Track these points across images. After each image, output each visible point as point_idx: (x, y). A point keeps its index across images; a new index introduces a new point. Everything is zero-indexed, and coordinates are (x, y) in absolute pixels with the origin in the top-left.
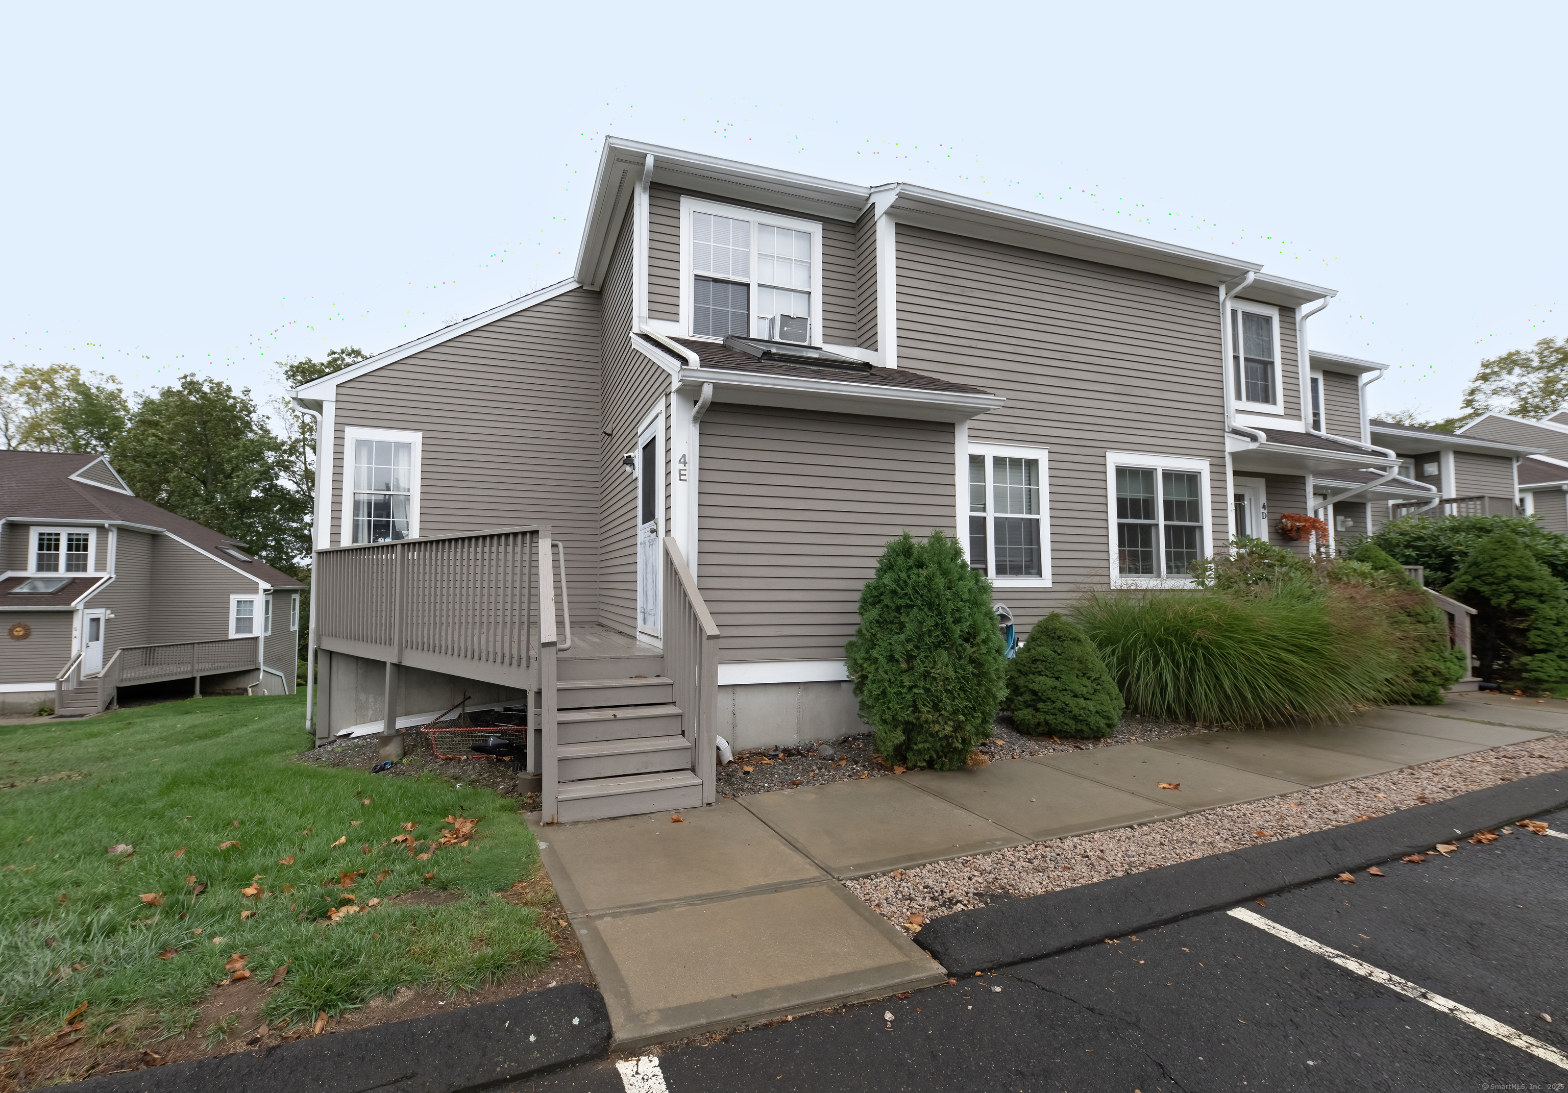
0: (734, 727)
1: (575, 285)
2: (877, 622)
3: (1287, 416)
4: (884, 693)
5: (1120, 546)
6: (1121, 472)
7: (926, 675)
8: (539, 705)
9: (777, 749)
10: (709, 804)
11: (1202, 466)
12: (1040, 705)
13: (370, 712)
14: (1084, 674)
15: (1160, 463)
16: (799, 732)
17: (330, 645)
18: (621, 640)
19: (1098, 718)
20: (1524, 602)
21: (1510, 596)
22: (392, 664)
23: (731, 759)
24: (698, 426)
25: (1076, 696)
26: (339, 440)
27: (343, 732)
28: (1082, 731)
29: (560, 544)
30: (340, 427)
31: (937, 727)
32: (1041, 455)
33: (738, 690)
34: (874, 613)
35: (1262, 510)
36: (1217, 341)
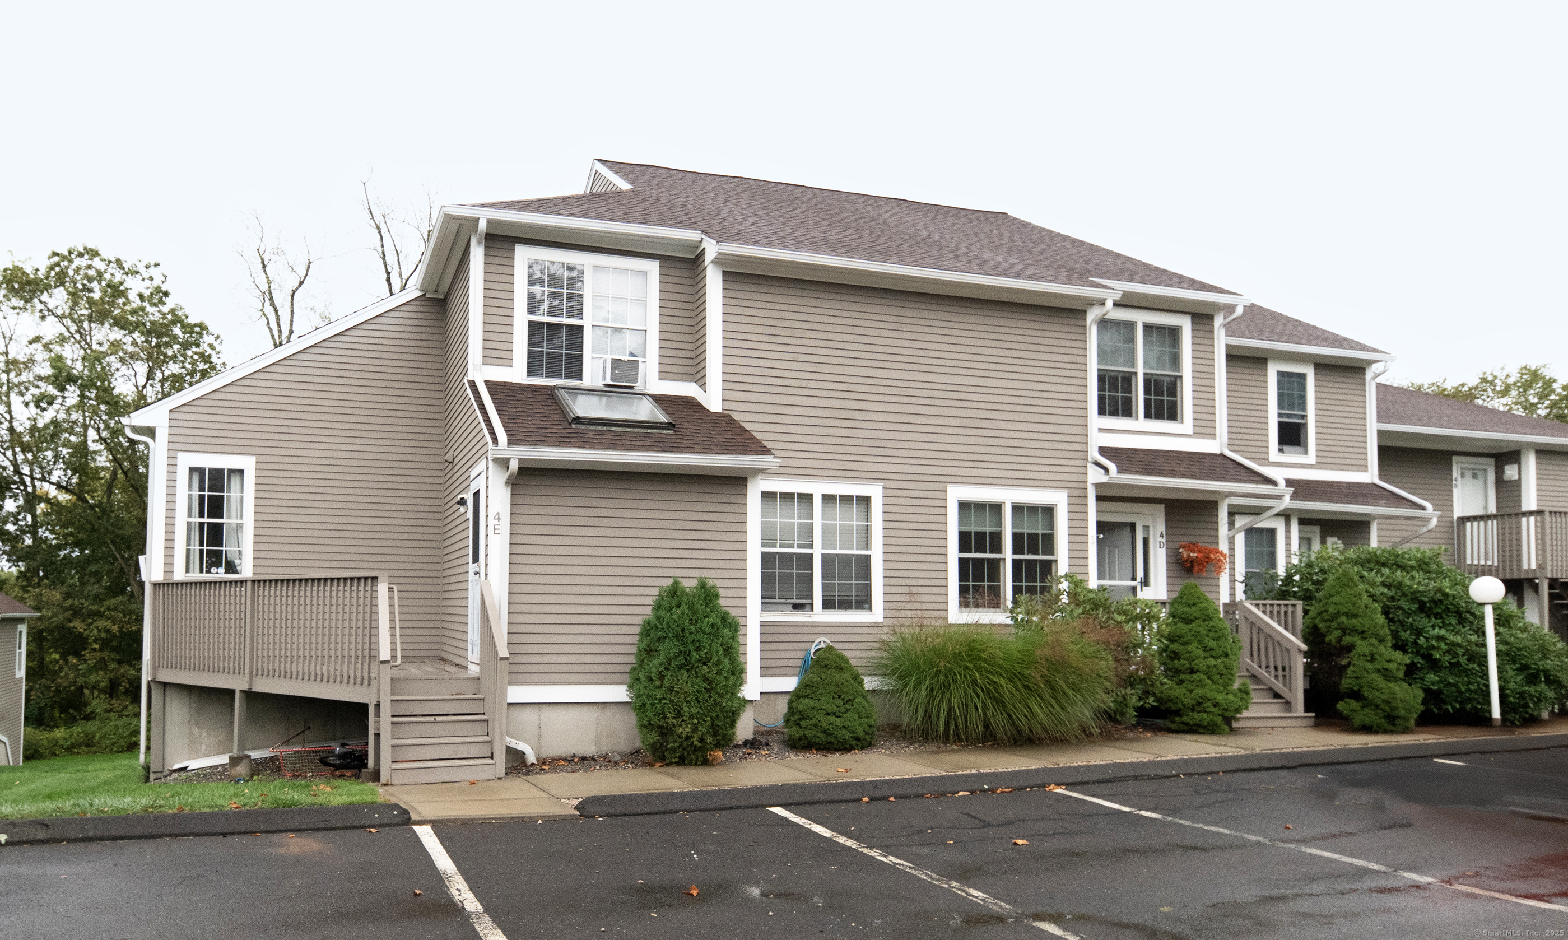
0: (540, 738)
1: (419, 294)
2: (646, 650)
3: (1197, 434)
4: (644, 705)
5: (961, 579)
6: (964, 506)
7: (671, 689)
8: (378, 714)
9: (574, 756)
10: (500, 778)
11: (1059, 499)
12: (802, 723)
13: (204, 747)
14: (840, 697)
15: (1008, 496)
16: (597, 743)
17: (165, 676)
18: (453, 669)
19: (844, 732)
20: (1347, 639)
21: (1339, 633)
22: (241, 691)
23: (535, 762)
24: (509, 489)
25: (828, 714)
26: (172, 465)
27: (177, 766)
28: (831, 742)
29: (395, 588)
30: (172, 453)
31: (681, 730)
32: (875, 492)
33: (544, 708)
34: (646, 642)
35: (1160, 539)
36: (1082, 367)
